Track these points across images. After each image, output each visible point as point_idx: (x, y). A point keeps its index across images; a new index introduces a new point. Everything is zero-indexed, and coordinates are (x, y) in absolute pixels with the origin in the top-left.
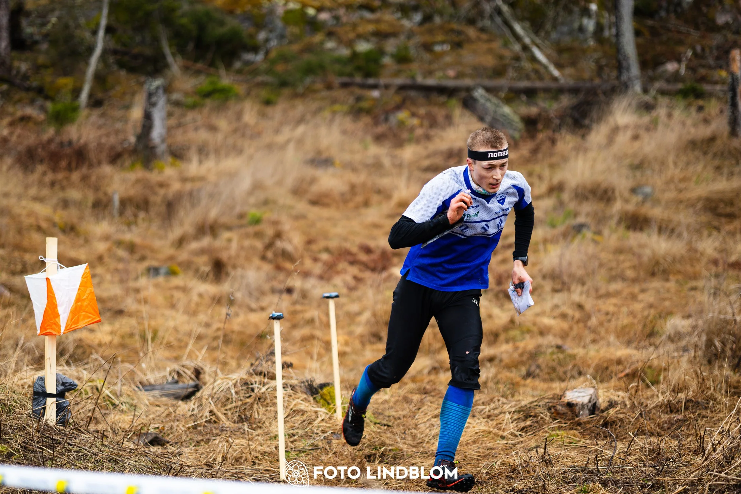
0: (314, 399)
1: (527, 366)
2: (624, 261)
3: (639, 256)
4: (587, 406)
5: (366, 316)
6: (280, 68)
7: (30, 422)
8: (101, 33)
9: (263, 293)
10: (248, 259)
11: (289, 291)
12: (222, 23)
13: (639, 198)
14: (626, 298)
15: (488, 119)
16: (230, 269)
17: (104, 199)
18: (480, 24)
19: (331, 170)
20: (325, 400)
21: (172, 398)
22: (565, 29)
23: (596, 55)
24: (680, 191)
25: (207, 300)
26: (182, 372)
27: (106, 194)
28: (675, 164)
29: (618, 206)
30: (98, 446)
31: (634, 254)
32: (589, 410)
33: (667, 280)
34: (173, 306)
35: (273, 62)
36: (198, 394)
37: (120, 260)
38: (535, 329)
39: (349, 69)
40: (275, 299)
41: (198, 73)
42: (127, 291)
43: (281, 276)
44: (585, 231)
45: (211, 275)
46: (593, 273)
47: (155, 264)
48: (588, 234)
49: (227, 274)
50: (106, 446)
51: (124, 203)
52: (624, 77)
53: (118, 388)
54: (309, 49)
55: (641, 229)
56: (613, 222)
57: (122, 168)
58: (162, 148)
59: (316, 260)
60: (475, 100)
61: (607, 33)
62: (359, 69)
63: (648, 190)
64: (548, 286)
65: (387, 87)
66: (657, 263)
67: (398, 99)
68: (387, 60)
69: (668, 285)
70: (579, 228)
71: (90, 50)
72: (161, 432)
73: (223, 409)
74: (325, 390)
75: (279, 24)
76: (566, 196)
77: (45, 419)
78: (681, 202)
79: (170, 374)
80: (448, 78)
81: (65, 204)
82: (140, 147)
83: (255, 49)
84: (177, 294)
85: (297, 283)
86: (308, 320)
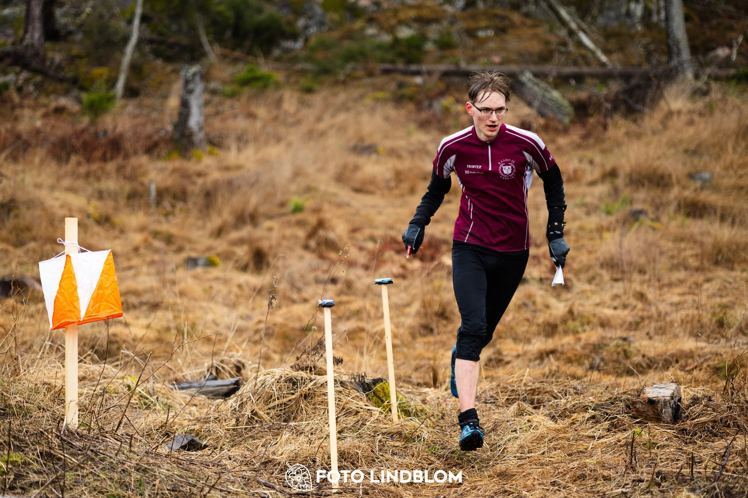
0: (367, 395)
1: (591, 359)
2: (685, 250)
3: (702, 244)
4: (670, 403)
5: (416, 306)
6: (320, 55)
7: (49, 427)
8: (137, 22)
9: (307, 284)
10: (291, 249)
11: (334, 281)
12: (260, 11)
13: (698, 184)
14: (690, 288)
15: (536, 103)
16: (270, 259)
17: (140, 189)
18: (524, 9)
19: (374, 157)
20: (379, 398)
21: (210, 396)
22: (612, 14)
23: (644, 41)
24: (741, 177)
25: (247, 291)
26: (220, 368)
27: (142, 184)
28: (734, 149)
29: (675, 192)
30: (125, 452)
31: (695, 242)
32: (672, 408)
33: (732, 269)
34: (212, 299)
35: (313, 50)
36: (239, 392)
37: (157, 251)
38: (595, 320)
39: (390, 56)
40: (320, 289)
41: (236, 61)
42: (164, 283)
43: (325, 266)
44: (642, 217)
45: (251, 265)
46: (654, 261)
47: (194, 255)
48: (646, 221)
49: (268, 265)
50: (134, 453)
51: (161, 194)
52: (674, 62)
53: (149, 385)
54: (349, 36)
55: (701, 216)
56: (672, 208)
57: (159, 157)
58: (199, 136)
59: (361, 249)
60: (522, 84)
61: (655, 18)
62: (401, 55)
63: (707, 175)
64: (606, 275)
65: (430, 73)
66: (720, 251)
67: (442, 86)
68: (429, 46)
69: (734, 274)
70: (636, 215)
71: (126, 39)
72: (197, 435)
73: (266, 407)
74: (378, 387)
75: (319, 10)
76: (620, 182)
77: (65, 423)
78: (741, 188)
79: (208, 370)
80: (493, 64)
81: (100, 195)
82: (177, 136)
83: (294, 37)
84: (217, 286)
85: (341, 272)
86: (354, 312)
